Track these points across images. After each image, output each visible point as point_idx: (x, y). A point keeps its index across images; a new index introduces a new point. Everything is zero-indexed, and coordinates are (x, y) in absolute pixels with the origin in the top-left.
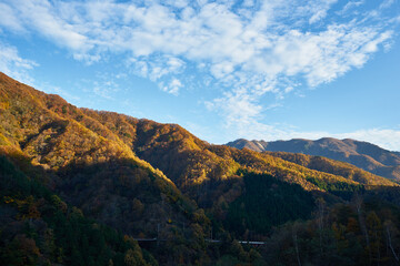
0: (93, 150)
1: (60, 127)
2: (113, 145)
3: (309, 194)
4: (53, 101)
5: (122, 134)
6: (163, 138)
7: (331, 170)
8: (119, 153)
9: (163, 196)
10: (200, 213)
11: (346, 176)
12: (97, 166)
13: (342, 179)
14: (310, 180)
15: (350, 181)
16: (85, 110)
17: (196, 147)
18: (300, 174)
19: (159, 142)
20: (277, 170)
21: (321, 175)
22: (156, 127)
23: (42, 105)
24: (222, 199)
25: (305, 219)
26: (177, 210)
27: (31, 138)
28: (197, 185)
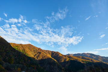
0: (45, 56)
1: (40, 53)
2: (48, 56)
3: (83, 64)
4: (39, 49)
5: (49, 54)
6: (56, 54)
7: (86, 59)
8: (49, 57)
9: (56, 65)
10: (63, 68)
11: (89, 60)
12: (45, 59)
13: (88, 61)
14: (82, 61)
15: (90, 61)
16: (44, 50)
17: (61, 56)
18: (80, 60)
19: (55, 55)
20: (76, 59)
21: (84, 60)
22: (55, 52)
23: (38, 49)
24: (67, 65)
25: (83, 69)
26: (59, 67)
27: (36, 55)
28: (62, 62)
